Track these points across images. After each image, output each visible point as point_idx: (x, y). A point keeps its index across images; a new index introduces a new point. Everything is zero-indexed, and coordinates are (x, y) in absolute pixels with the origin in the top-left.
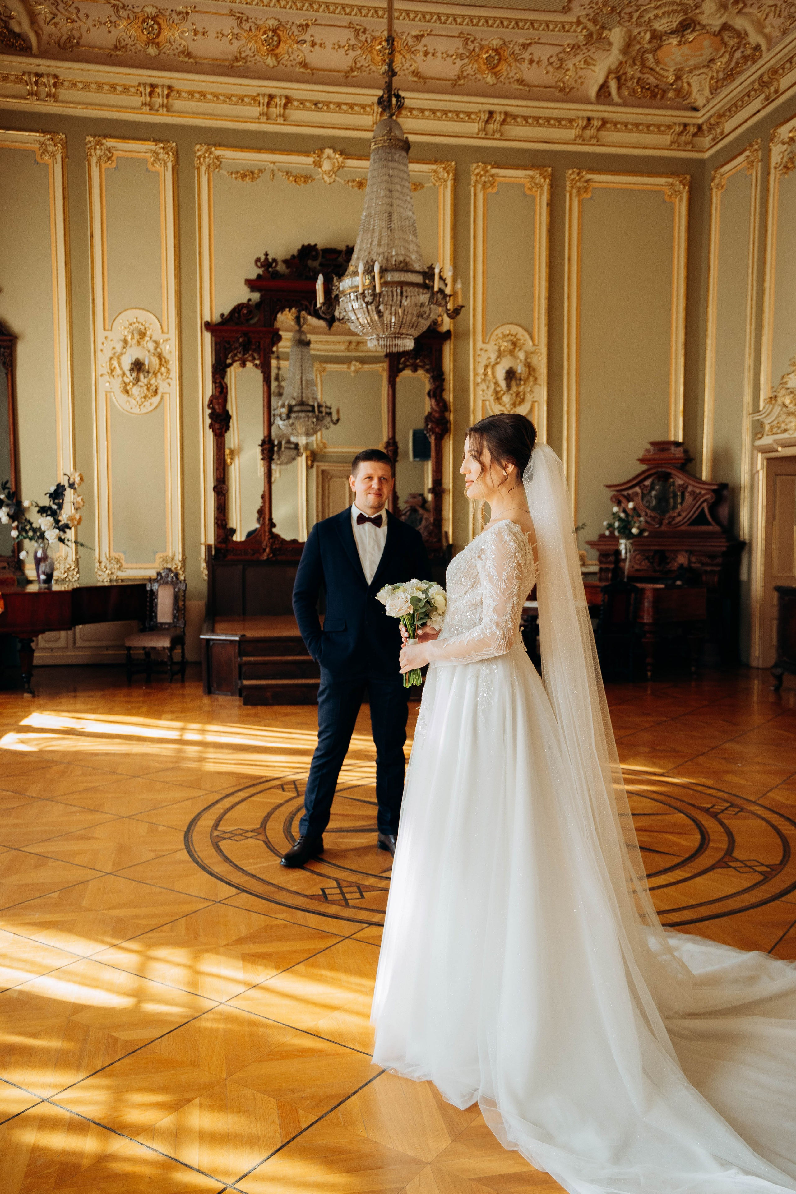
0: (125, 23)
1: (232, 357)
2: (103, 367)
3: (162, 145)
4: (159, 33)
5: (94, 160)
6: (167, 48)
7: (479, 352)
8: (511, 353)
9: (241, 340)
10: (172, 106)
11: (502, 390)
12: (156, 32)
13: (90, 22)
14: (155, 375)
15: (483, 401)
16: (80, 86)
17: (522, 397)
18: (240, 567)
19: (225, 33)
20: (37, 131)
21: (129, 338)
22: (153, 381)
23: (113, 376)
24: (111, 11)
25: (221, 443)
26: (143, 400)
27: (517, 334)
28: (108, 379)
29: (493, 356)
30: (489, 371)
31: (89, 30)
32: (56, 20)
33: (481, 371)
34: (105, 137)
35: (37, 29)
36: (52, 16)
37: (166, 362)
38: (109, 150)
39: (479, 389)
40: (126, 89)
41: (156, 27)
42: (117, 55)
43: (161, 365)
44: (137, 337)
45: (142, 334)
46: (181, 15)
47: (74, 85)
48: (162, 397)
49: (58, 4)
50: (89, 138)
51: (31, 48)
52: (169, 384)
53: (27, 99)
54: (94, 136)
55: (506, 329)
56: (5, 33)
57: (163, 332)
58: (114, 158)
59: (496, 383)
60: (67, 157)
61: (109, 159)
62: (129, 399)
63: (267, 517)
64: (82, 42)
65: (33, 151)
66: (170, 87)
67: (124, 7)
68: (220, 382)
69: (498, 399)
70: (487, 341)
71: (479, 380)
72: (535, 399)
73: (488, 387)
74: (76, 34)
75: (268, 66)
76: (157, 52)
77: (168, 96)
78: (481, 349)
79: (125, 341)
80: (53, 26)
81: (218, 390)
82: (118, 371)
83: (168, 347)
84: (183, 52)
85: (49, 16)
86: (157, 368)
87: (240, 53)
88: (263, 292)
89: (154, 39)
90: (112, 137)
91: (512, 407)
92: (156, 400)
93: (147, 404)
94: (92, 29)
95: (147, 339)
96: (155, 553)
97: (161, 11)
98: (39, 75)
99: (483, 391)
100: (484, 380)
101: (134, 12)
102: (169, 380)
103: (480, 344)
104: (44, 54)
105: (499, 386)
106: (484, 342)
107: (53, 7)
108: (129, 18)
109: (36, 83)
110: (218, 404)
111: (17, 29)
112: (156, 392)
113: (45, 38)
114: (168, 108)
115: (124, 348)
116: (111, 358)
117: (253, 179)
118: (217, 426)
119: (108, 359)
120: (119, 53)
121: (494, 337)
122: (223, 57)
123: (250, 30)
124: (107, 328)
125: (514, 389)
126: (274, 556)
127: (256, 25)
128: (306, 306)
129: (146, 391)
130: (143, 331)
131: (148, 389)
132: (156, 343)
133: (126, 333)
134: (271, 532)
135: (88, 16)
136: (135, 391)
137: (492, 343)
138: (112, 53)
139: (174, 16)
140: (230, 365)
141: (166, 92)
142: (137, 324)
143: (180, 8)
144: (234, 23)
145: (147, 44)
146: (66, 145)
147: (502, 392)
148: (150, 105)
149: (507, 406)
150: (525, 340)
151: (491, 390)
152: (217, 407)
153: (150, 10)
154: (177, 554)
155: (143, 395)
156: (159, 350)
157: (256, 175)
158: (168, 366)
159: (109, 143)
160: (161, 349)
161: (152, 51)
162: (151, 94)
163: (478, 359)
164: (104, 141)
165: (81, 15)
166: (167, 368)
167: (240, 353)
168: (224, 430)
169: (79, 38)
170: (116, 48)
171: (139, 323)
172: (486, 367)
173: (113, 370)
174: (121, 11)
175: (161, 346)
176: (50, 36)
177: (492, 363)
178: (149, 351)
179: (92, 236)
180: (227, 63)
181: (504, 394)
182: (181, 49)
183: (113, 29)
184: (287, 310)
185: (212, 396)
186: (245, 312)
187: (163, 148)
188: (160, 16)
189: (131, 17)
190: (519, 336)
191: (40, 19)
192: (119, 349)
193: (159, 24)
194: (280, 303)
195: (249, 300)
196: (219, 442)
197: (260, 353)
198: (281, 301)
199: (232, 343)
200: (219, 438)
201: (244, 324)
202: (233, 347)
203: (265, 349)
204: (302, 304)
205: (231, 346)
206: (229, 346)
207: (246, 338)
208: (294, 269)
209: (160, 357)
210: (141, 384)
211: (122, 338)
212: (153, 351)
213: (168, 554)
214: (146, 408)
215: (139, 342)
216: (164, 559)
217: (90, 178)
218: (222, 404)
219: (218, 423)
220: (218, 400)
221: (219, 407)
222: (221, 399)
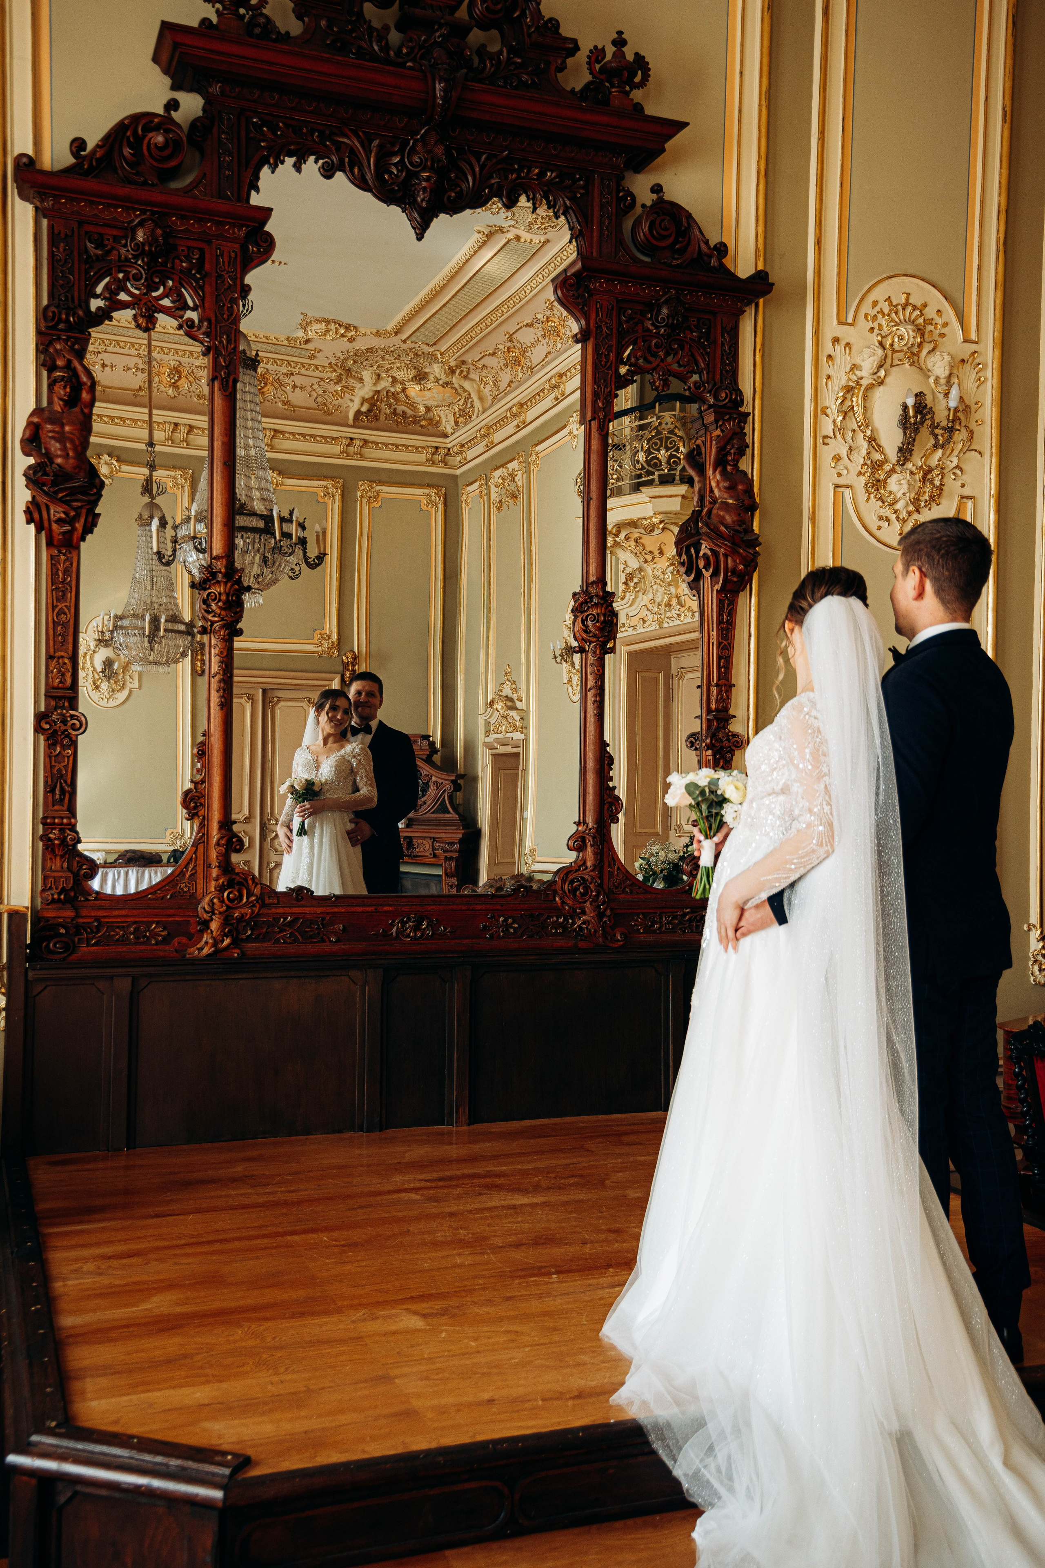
1: (111, 294)
7: (828, 348)
8: (913, 356)
9: (140, 236)
11: (886, 460)
15: (836, 486)
17: (937, 483)
18: (124, 985)
25: (67, 572)
27: (925, 305)
29: (868, 364)
30: (857, 401)
33: (831, 399)
39: (827, 454)
55: (896, 290)
59: (872, 440)
63: (216, 816)
68: (68, 366)
69: (876, 485)
70: (850, 320)
71: (827, 427)
72: (967, 491)
73: (851, 449)
78: (836, 340)
81: (60, 391)
88: (216, 89)
91: (911, 508)
99: (837, 458)
100: (840, 430)
103: (831, 328)
105: (880, 448)
106: (840, 323)
110: (61, 438)
118: (56, 511)
121: (866, 308)
125: (917, 460)
126: (235, 943)
128: (352, 152)
134: (226, 867)
137: (863, 325)
140: (103, 316)
147: (888, 467)
149: (899, 506)
150: (946, 325)
151: (859, 458)
152: (55, 447)
163: (826, 368)
167: (137, 278)
168: (79, 526)
172: (849, 390)
177: (865, 382)
181: (892, 471)
184: (290, 161)
185: (38, 411)
186: (160, 139)
190: (930, 312)
194: (270, 136)
195: (172, 105)
196: (61, 568)
197: (202, 288)
198: (273, 129)
199: (109, 243)
200: (60, 552)
201: (153, 185)
202: (113, 257)
203: (219, 276)
204: (339, 146)
205: (108, 252)
206: (99, 252)
207: (159, 231)
208: (323, 23)
218: (72, 441)
219: (61, 500)
220: (62, 426)
221: (64, 449)
222: (69, 424)
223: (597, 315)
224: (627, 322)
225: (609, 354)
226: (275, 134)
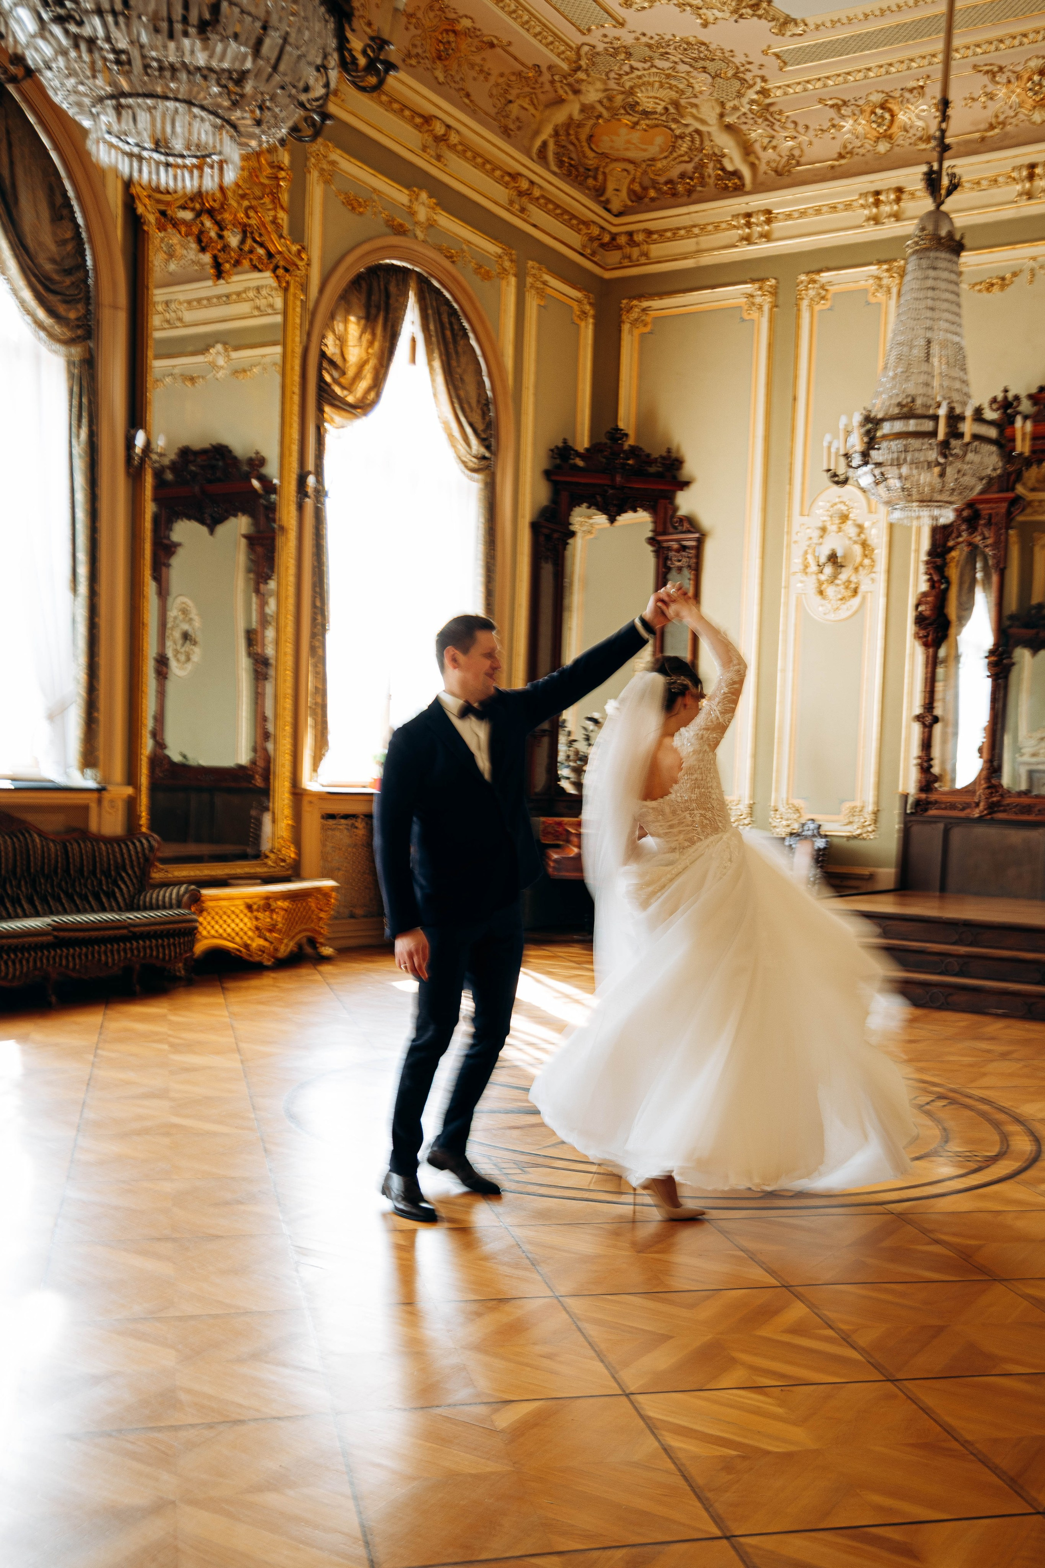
0: (851, 122)
1: (955, 539)
2: (797, 562)
3: (885, 267)
4: (892, 121)
5: (805, 304)
6: (902, 138)
9: (964, 514)
10: (903, 213)
12: (887, 122)
13: (811, 132)
14: (856, 569)
16: (796, 215)
19: (976, 96)
20: (745, 282)
21: (829, 524)
22: (853, 578)
23: (808, 574)
24: (832, 113)
26: (840, 602)
28: (802, 578)
31: (811, 143)
32: (774, 143)
34: (820, 271)
35: (752, 158)
36: (768, 139)
37: (871, 551)
38: (823, 287)
40: (848, 206)
41: (887, 116)
42: (840, 165)
43: (865, 555)
44: (837, 521)
45: (844, 518)
46: (915, 92)
47: (789, 216)
48: (864, 598)
49: (774, 124)
50: (803, 277)
51: (743, 185)
52: (873, 580)
53: (737, 246)
54: (808, 273)
56: (719, 175)
57: (870, 512)
58: (829, 296)
60: (776, 306)
61: (823, 298)
62: (823, 602)
64: (803, 160)
65: (739, 308)
66: (900, 190)
67: (845, 103)
74: (797, 153)
75: (1034, 123)
76: (888, 146)
77: (898, 200)
79: (824, 530)
80: (770, 151)
82: (813, 568)
83: (875, 530)
84: (921, 139)
85: (766, 140)
86: (858, 559)
87: (997, 116)
89: (886, 130)
90: (828, 269)
92: (856, 601)
93: (844, 607)
94: (815, 141)
95: (849, 522)
96: (843, 801)
97: (892, 94)
98: (749, 215)
101: (858, 106)
102: (873, 575)
104: (760, 188)
107: (768, 129)
108: (854, 114)
109: (749, 225)
111: (730, 168)
112: (855, 591)
113: (763, 167)
114: (897, 216)
115: (822, 537)
116: (806, 553)
117: (1003, 287)
119: (801, 553)
120: (843, 162)
122: (974, 129)
123: (1009, 82)
124: (806, 512)
126: (989, 813)
127: (1014, 72)
129: (844, 591)
131: (847, 588)
132: (860, 527)
133: (825, 518)
134: (998, 784)
135: (807, 127)
136: (830, 591)
138: (836, 163)
139: (907, 95)
140: (952, 549)
141: (892, 197)
142: (840, 505)
143: (912, 84)
144: (985, 79)
145: (877, 140)
146: (774, 292)
148: (876, 220)
153: (877, 98)
154: (867, 805)
155: (841, 596)
156: (863, 536)
157: (1007, 282)
158: (874, 557)
159: (825, 276)
160: (866, 535)
161: (883, 147)
162: (877, 203)
164: (816, 277)
165: (801, 129)
166: (871, 558)
167: (965, 531)
169: (800, 157)
170: (841, 156)
171: (841, 502)
173: (806, 567)
174: (844, 108)
175: (866, 531)
176: (768, 163)
178: (850, 538)
179: (795, 399)
180: (977, 135)
182: (919, 134)
183: (837, 135)
185: (921, 593)
187: (888, 270)
188: (891, 100)
189: (857, 112)
191: (757, 147)
192: (815, 540)
193: (890, 111)
196: (927, 656)
197: (990, 530)
209: (864, 545)
210: (837, 582)
211: (820, 524)
212: (855, 538)
213: (858, 804)
214: (844, 613)
215: (840, 528)
216: (853, 812)
217: (798, 327)
218: (929, 604)
219: (923, 629)
220: (926, 598)
222: (930, 596)
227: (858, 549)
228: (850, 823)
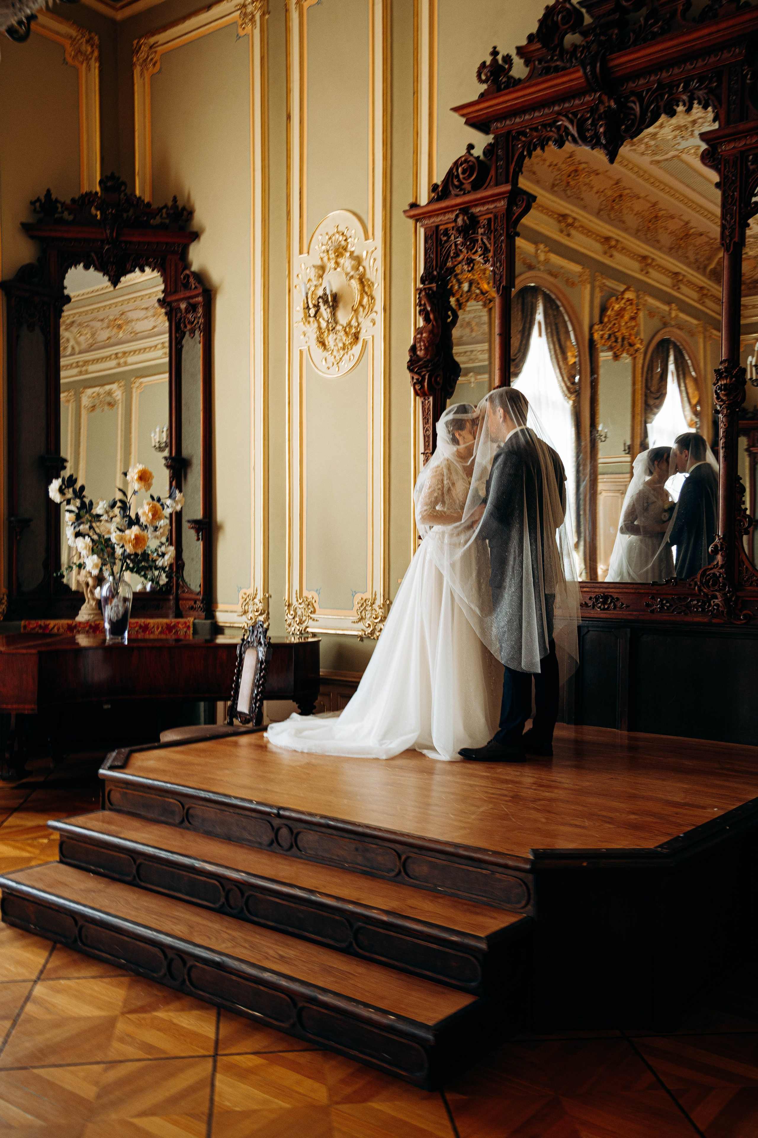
5: (293, 2)
9: (460, 223)
14: (356, 311)
21: (325, 259)
22: (354, 323)
23: (309, 322)
26: (342, 352)
28: (305, 329)
37: (369, 286)
43: (363, 292)
44: (334, 255)
48: (365, 345)
52: (373, 322)
57: (367, 238)
60: (267, 13)
62: (326, 354)
65: (235, 24)
79: (321, 268)
82: (314, 313)
83: (372, 261)
86: (357, 298)
92: (357, 349)
93: (346, 357)
95: (346, 255)
96: (354, 593)
102: (372, 316)
110: (421, 340)
112: (356, 337)
115: (321, 277)
119: (303, 298)
124: (303, 251)
129: (344, 338)
130: (343, 243)
131: (347, 334)
132: (358, 260)
133: (324, 254)
136: (331, 339)
140: (454, 269)
142: (337, 236)
152: (418, 346)
154: (378, 597)
155: (341, 345)
156: (361, 268)
158: (374, 293)
160: (364, 267)
166: (369, 295)
171: (338, 232)
173: (307, 314)
175: (365, 263)
178: (347, 274)
179: (289, 117)
184: (539, 149)
185: (417, 330)
192: (314, 281)
194: (524, 139)
195: (471, 147)
196: (427, 407)
197: (490, 239)
198: (524, 134)
199: (451, 232)
200: (424, 399)
201: (469, 192)
202: (453, 237)
203: (496, 230)
204: (559, 128)
205: (450, 237)
206: (445, 238)
207: (466, 218)
208: (537, 63)
209: (362, 280)
210: (339, 328)
211: (319, 263)
212: (352, 273)
213: (368, 595)
214: (346, 365)
215: (337, 263)
216: (363, 604)
217: (287, 30)
218: (424, 341)
219: (416, 373)
220: (422, 334)
221: (420, 346)
222: (425, 332)
223: (725, 169)
224: (752, 164)
225: (734, 194)
226: (526, 136)
227: (355, 284)
228: (361, 619)
